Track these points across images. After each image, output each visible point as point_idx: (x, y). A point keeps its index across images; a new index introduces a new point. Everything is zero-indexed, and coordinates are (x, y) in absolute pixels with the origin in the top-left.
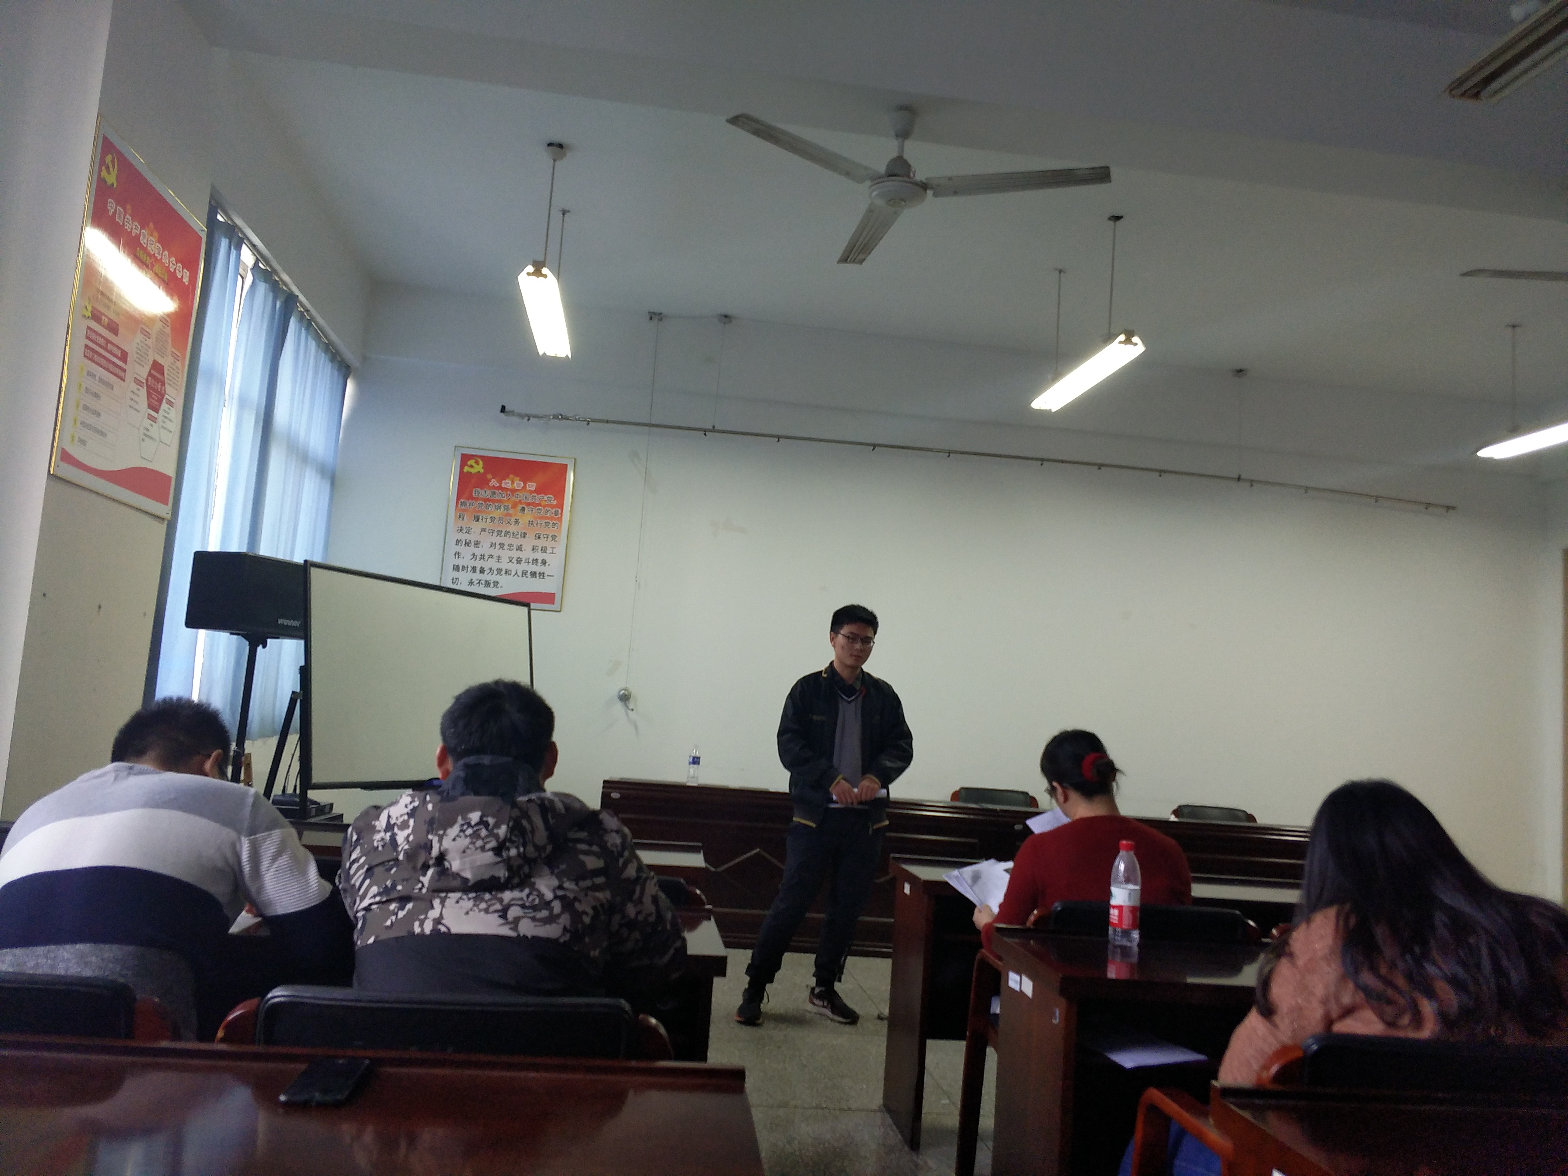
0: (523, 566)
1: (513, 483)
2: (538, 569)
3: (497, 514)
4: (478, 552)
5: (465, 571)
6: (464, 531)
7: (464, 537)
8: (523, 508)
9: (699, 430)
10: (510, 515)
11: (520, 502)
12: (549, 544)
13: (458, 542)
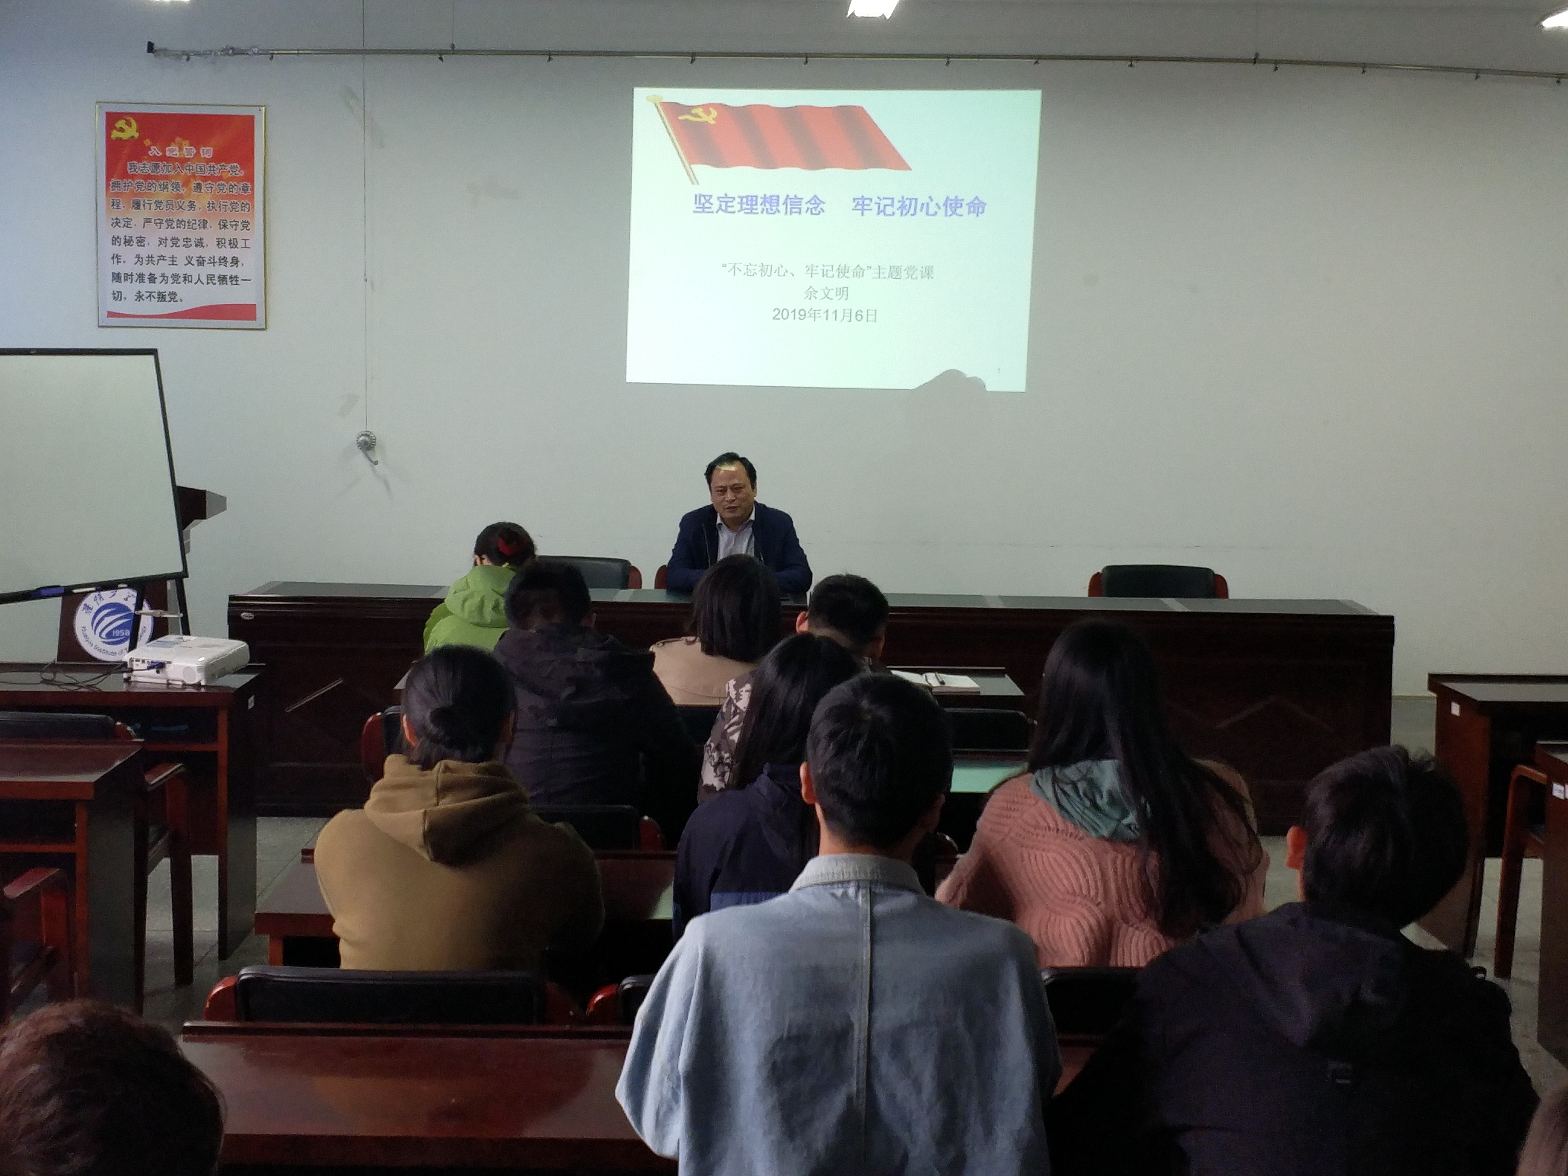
0: (208, 269)
1: (181, 149)
2: (229, 271)
3: (163, 196)
4: (144, 252)
5: (129, 280)
6: (121, 225)
7: (122, 232)
8: (199, 184)
9: (432, 52)
10: (180, 196)
11: (194, 176)
12: (239, 234)
13: (115, 240)
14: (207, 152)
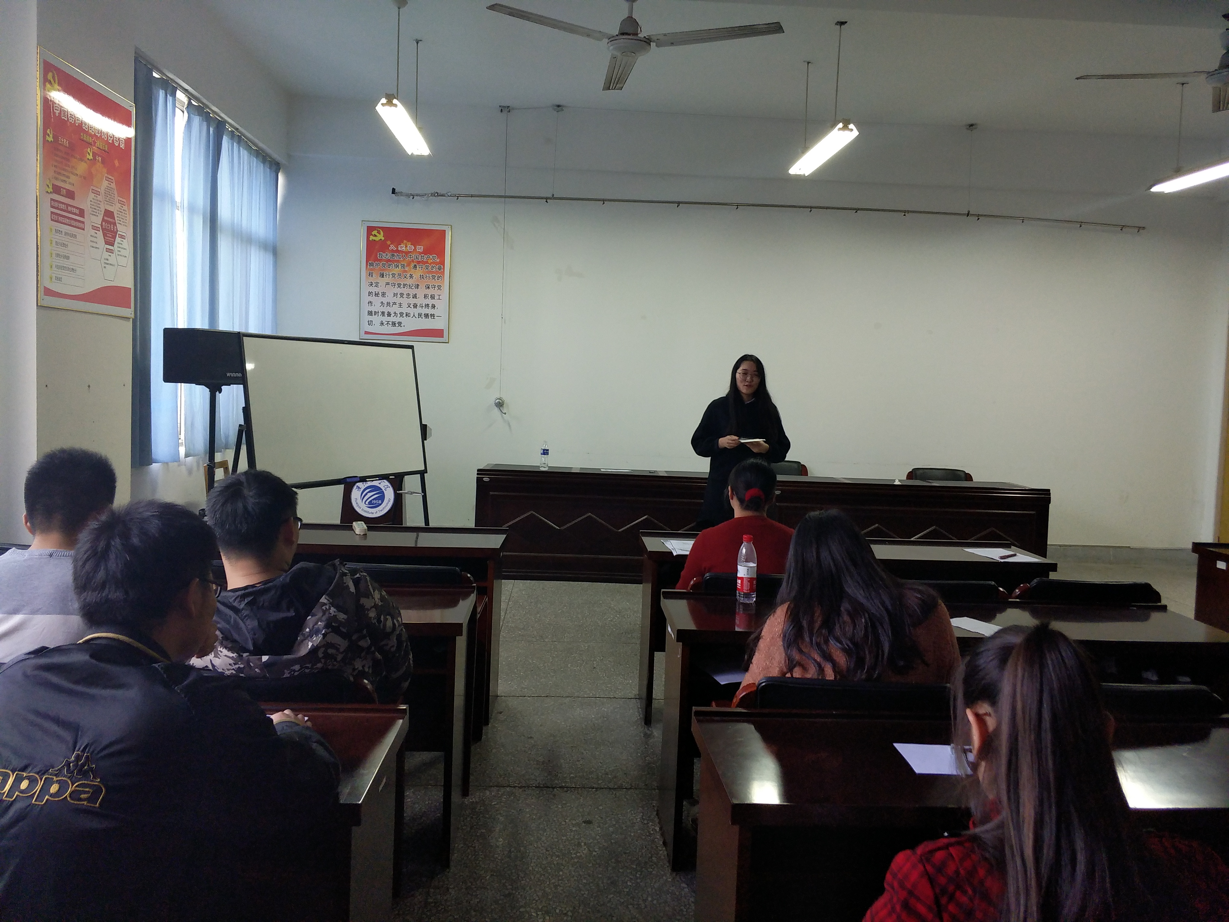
0: (419, 310)
1: (406, 247)
2: (430, 311)
3: (396, 271)
4: (385, 300)
5: (377, 315)
6: (374, 286)
7: (374, 289)
8: (415, 265)
9: (542, 198)
10: (406, 271)
11: (413, 261)
12: (435, 292)
13: (370, 293)
14: (420, 249)
